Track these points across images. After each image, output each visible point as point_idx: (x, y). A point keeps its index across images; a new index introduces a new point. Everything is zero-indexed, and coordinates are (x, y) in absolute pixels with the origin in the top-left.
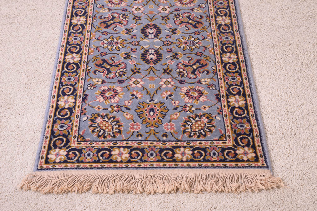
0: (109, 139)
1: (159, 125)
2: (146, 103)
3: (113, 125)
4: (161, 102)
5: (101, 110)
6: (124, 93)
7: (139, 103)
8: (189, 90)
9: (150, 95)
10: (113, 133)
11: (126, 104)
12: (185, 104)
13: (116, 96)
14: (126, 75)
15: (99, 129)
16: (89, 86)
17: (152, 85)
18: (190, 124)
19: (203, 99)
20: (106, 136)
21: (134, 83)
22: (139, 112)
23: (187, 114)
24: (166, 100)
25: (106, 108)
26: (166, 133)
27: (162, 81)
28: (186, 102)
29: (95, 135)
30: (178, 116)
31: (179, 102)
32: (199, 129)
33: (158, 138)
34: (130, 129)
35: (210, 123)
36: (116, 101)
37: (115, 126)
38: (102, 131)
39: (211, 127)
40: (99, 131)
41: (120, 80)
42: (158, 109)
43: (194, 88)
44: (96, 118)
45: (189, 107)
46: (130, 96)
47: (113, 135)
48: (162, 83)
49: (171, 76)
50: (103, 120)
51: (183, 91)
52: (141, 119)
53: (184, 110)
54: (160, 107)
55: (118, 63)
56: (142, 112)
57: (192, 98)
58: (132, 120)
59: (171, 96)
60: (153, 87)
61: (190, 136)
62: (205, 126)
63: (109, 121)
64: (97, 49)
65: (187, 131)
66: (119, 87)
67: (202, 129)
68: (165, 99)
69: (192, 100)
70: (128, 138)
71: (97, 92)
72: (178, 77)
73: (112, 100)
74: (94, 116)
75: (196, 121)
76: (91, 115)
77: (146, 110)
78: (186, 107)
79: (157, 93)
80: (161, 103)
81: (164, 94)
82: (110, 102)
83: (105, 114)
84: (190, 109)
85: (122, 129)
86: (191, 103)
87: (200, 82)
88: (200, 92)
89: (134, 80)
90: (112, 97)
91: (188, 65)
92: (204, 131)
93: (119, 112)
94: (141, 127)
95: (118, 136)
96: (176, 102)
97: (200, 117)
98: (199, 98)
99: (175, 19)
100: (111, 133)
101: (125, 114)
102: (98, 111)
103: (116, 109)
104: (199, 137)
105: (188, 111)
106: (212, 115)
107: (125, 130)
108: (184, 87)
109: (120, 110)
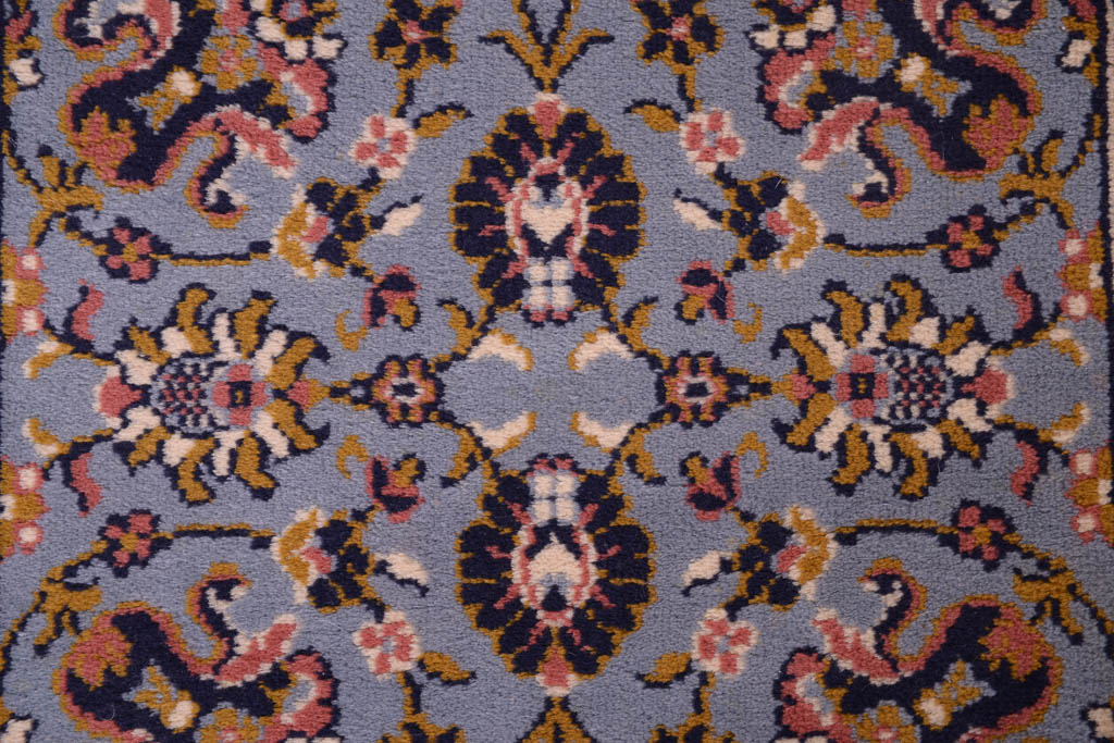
55: (265, 668)
64: (68, 480)
91: (876, 682)
99: (768, 39)
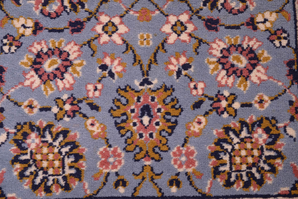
0: (57, 194)
1: (162, 153)
2: (133, 90)
3: (64, 156)
4: (166, 86)
5: (36, 110)
6: (85, 63)
7: (117, 91)
8: (228, 50)
9: (141, 65)
10: (65, 178)
11: (91, 94)
12: (219, 92)
13: (66, 71)
14: (86, 7)
15: (33, 169)
16: (5, 41)
17: (145, 37)
18: (229, 147)
19: (259, 75)
20: (50, 187)
21: (106, 29)
22: (119, 117)
23: (223, 119)
24: (178, 80)
25: (45, 105)
26: (178, 174)
27: (168, 22)
28: (220, 85)
29: (26, 185)
30: (202, 126)
31: (205, 86)
32: (247, 164)
33: (160, 190)
34: (100, 166)
35: (272, 147)
36: (67, 86)
37: (68, 157)
38: (41, 173)
39: (274, 158)
40: (35, 173)
41: (73, 21)
42: (159, 106)
43: (239, 42)
44: (26, 135)
45: (227, 100)
46: (99, 71)
47: (64, 185)
48: (167, 29)
49: (189, 5)
50: (43, 142)
51: (214, 52)
52: (122, 136)
53: (217, 109)
54: (164, 101)
56: (124, 117)
57: (234, 72)
58: (104, 141)
59: (187, 69)
60: (148, 43)
61: (229, 184)
62: (260, 157)
63: (54, 144)
65: (222, 169)
66: (72, 44)
67: (254, 165)
68: (175, 77)
69: (234, 79)
70: (97, 190)
71: (25, 60)
72: (205, 8)
73: (60, 83)
74: (21, 132)
75: (242, 140)
76: (16, 128)
77: (133, 111)
78: (219, 101)
79: (156, 61)
80: (166, 89)
81: (173, 64)
82: (55, 89)
83: (44, 125)
84: (230, 105)
85: (84, 167)
86: (230, 88)
87: (252, 24)
88: (253, 55)
89: (104, 19)
90: (58, 74)
92: (258, 171)
93: (74, 116)
94: (123, 161)
95: (74, 184)
96: (199, 84)
97: (251, 127)
98: (250, 72)
100: (60, 178)
101: (89, 121)
102: (30, 114)
103: (67, 107)
104: (247, 185)
105: (225, 113)
106: (277, 122)
107: (89, 169)
108: (217, 41)
109: (77, 111)
